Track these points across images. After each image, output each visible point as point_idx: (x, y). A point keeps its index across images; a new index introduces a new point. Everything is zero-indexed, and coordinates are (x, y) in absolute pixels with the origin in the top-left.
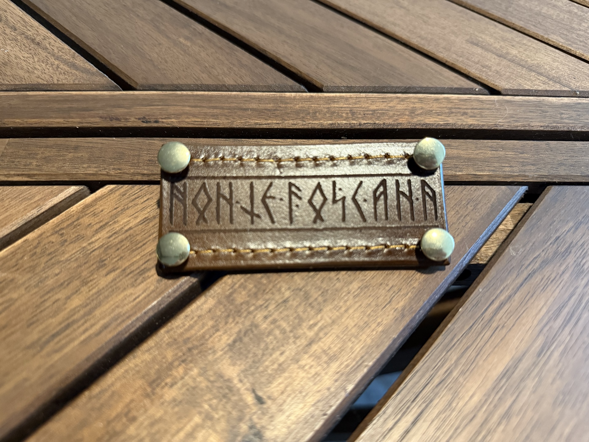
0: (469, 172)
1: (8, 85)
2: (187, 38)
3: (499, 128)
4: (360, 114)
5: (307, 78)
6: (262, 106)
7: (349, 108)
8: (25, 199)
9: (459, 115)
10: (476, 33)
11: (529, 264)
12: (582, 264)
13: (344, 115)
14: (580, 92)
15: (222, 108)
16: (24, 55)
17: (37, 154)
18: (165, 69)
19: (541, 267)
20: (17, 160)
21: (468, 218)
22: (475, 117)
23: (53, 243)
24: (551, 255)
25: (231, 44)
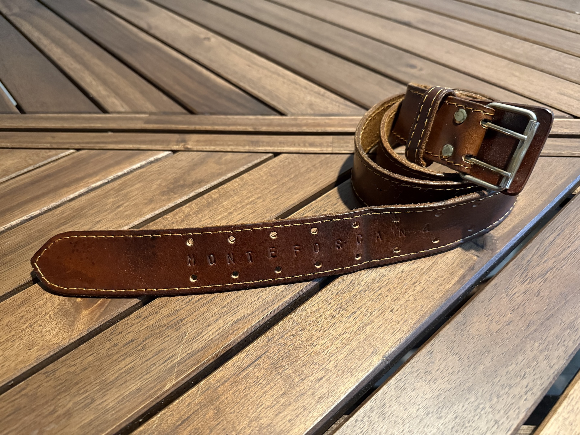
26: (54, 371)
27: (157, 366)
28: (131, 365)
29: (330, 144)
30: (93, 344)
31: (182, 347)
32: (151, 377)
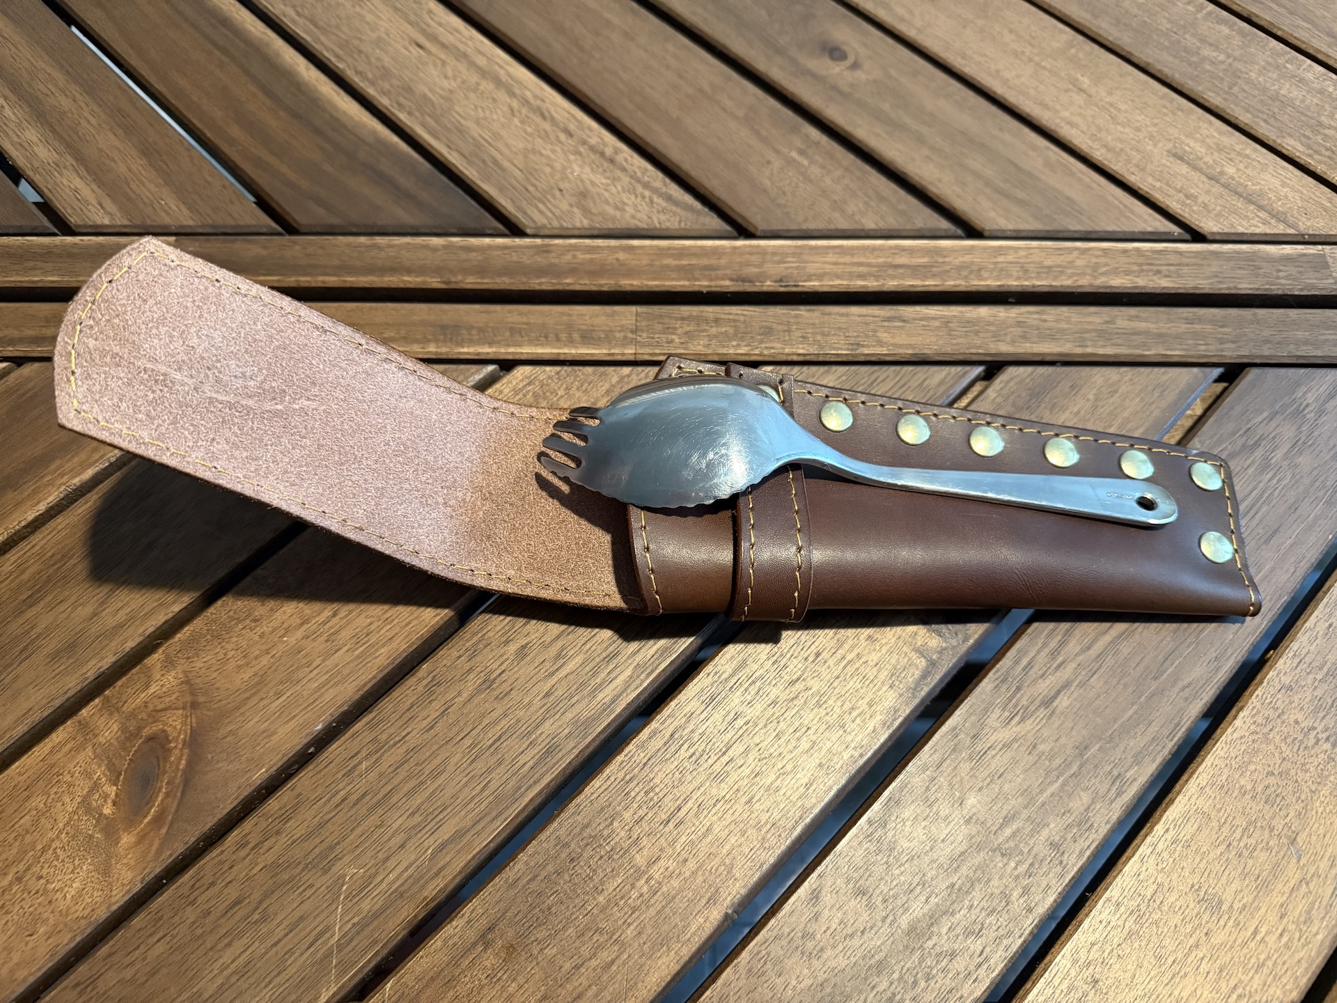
0: (1158, 352)
1: (599, 229)
2: (802, 152)
3: (1198, 291)
4: (1033, 272)
5: (961, 215)
6: (915, 261)
7: (1020, 263)
9: (1150, 274)
10: (1182, 137)
12: (1269, 458)
13: (1014, 273)
14: (1309, 235)
16: (601, 181)
17: (676, 328)
18: (785, 205)
20: (657, 336)
21: (1153, 406)
22: (1169, 276)
25: (859, 163)
26: (93, 981)
27: (297, 954)
28: (244, 956)
29: (630, 335)
30: (160, 914)
31: (340, 910)
32: (288, 980)
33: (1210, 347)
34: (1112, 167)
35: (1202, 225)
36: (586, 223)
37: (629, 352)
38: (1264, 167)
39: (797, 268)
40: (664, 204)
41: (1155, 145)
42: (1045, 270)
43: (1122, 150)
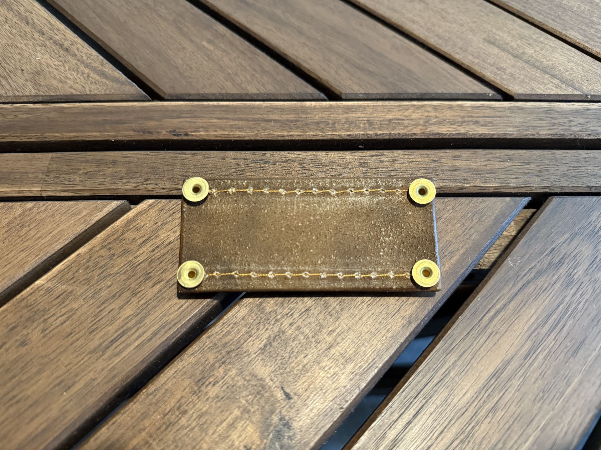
0: (476, 185)
1: (44, 96)
2: (210, 41)
3: (508, 137)
4: (377, 124)
5: (326, 84)
6: (284, 117)
7: (366, 117)
8: (74, 214)
9: (471, 123)
10: (494, 30)
11: (525, 275)
12: (572, 274)
13: (362, 125)
14: (591, 96)
15: (247, 120)
16: (55, 63)
17: (79, 170)
18: (190, 77)
19: (535, 277)
20: (62, 176)
21: (473, 230)
22: (486, 125)
23: (103, 257)
24: (545, 266)
25: (252, 48)
33: (520, 180)
34: (442, 49)
35: (510, 88)
36: (33, 92)
37: (35, 190)
38: (554, 49)
39: (189, 122)
40: (98, 78)
41: (474, 35)
42: (387, 122)
43: (449, 38)
